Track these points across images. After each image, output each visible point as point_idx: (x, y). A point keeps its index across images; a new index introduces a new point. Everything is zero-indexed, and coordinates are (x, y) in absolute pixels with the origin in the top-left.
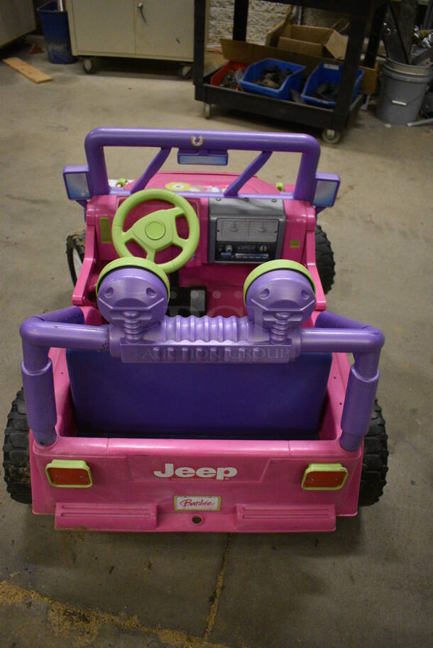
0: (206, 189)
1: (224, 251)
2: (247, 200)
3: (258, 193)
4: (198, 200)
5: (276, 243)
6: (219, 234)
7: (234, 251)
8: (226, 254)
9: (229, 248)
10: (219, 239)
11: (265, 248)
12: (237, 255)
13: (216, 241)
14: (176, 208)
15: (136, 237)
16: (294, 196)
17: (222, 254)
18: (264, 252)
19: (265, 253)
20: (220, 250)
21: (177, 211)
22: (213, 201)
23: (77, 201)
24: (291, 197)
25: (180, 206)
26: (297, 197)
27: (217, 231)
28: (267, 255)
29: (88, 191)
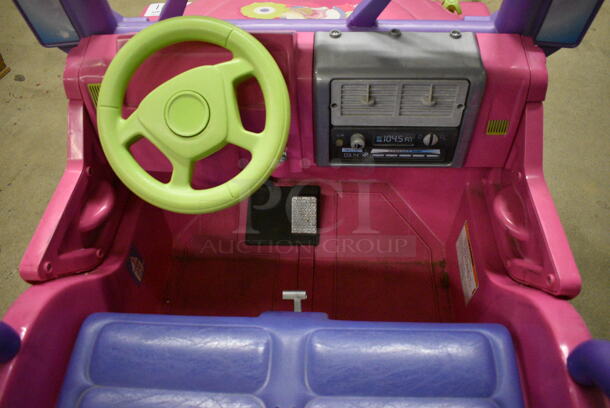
0: (315, 13)
1: (347, 144)
2: (396, 34)
3: (413, 19)
4: (289, 38)
5: (459, 128)
6: (335, 112)
7: (369, 144)
8: (352, 150)
9: (357, 140)
10: (337, 121)
11: (435, 139)
12: (374, 151)
13: (331, 126)
14: (235, 61)
15: (147, 130)
16: (497, 24)
17: (344, 150)
18: (431, 146)
19: (435, 147)
20: (340, 143)
21: (236, 67)
22: (323, 38)
23: (61, 48)
24: (491, 27)
25: (244, 55)
26: (503, 27)
27: (331, 105)
28: (438, 151)
29: (72, 29)
